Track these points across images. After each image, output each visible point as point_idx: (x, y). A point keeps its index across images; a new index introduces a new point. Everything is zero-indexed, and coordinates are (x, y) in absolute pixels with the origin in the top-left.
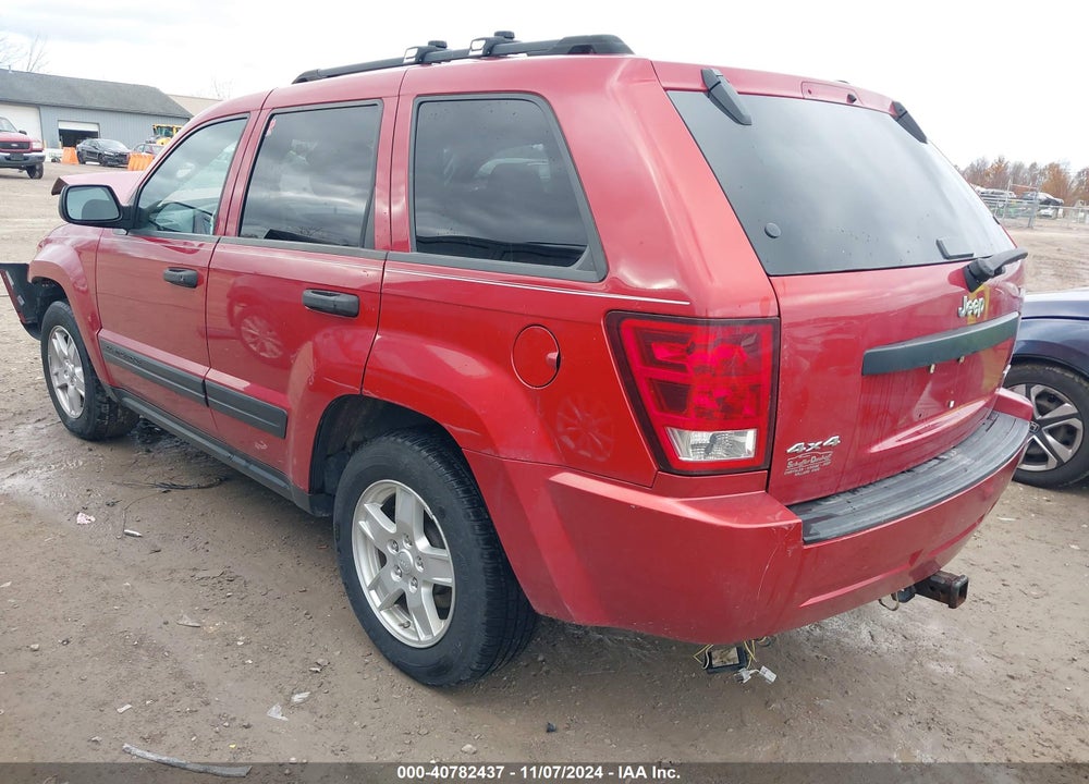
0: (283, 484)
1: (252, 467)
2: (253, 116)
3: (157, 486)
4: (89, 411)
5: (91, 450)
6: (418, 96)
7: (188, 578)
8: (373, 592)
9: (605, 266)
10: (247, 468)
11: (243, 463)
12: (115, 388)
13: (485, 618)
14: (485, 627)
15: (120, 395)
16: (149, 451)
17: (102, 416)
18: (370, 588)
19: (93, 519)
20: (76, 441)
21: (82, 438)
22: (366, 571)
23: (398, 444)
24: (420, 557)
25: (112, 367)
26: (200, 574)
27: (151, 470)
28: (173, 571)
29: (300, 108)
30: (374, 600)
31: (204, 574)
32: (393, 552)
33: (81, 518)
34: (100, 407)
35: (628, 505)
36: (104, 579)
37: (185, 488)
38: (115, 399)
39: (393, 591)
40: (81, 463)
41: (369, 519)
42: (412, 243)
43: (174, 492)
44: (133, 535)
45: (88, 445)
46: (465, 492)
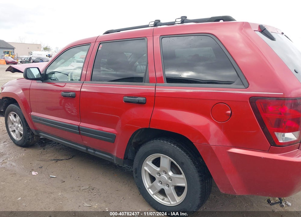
0: (110, 157)
1: (96, 152)
2: (92, 44)
3: (53, 160)
4: (25, 138)
5: (25, 150)
6: (161, 36)
7: (78, 190)
8: (150, 190)
9: (247, 84)
10: (94, 153)
11: (93, 151)
12: (36, 130)
13: (200, 196)
14: (200, 198)
15: (38, 133)
16: (44, 149)
17: (29, 139)
18: (149, 188)
19: (37, 173)
20: (19, 148)
21: (21, 147)
22: (147, 183)
23: (161, 142)
24: (170, 178)
25: (36, 124)
26: (82, 188)
27: (48, 155)
28: (72, 188)
29: (112, 41)
30: (151, 192)
31: (84, 188)
32: (158, 176)
33: (33, 173)
34: (29, 137)
35: (261, 157)
36: (51, 193)
37: (62, 160)
38: (35, 133)
39: (159, 189)
40: (24, 155)
41: (148, 167)
42: (165, 80)
43: (59, 162)
44: (53, 177)
45: (24, 149)
46: (189, 156)
